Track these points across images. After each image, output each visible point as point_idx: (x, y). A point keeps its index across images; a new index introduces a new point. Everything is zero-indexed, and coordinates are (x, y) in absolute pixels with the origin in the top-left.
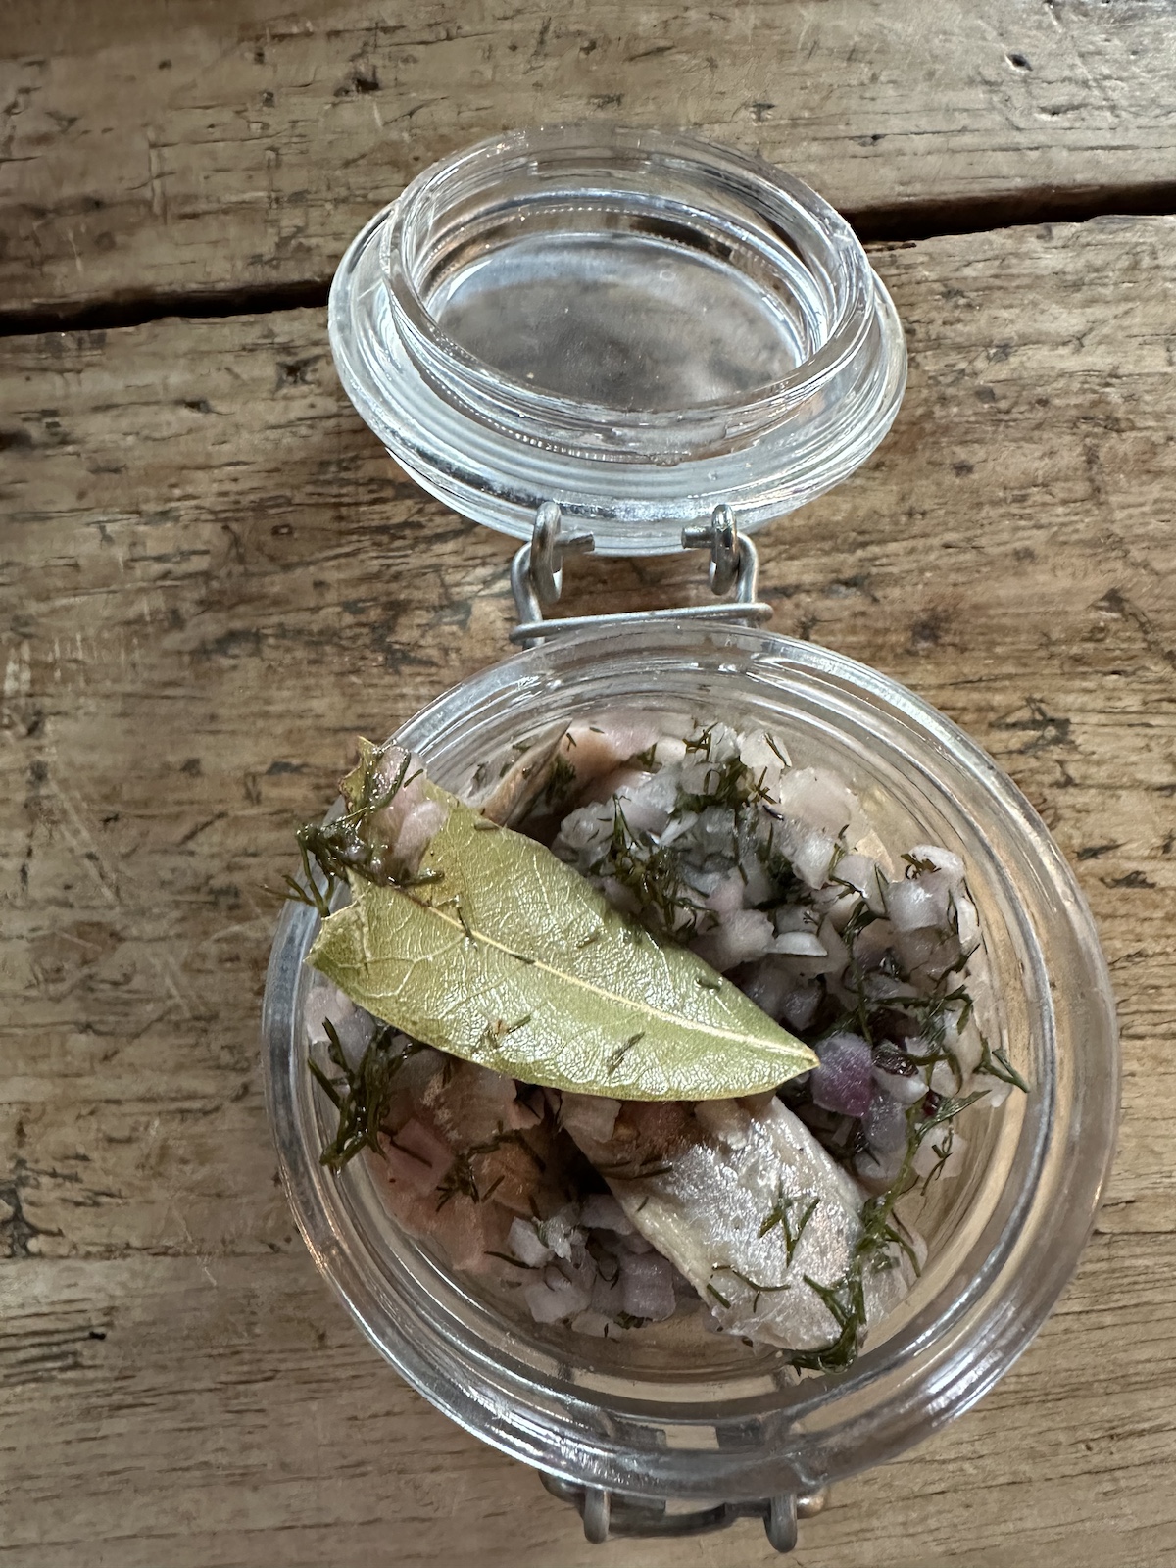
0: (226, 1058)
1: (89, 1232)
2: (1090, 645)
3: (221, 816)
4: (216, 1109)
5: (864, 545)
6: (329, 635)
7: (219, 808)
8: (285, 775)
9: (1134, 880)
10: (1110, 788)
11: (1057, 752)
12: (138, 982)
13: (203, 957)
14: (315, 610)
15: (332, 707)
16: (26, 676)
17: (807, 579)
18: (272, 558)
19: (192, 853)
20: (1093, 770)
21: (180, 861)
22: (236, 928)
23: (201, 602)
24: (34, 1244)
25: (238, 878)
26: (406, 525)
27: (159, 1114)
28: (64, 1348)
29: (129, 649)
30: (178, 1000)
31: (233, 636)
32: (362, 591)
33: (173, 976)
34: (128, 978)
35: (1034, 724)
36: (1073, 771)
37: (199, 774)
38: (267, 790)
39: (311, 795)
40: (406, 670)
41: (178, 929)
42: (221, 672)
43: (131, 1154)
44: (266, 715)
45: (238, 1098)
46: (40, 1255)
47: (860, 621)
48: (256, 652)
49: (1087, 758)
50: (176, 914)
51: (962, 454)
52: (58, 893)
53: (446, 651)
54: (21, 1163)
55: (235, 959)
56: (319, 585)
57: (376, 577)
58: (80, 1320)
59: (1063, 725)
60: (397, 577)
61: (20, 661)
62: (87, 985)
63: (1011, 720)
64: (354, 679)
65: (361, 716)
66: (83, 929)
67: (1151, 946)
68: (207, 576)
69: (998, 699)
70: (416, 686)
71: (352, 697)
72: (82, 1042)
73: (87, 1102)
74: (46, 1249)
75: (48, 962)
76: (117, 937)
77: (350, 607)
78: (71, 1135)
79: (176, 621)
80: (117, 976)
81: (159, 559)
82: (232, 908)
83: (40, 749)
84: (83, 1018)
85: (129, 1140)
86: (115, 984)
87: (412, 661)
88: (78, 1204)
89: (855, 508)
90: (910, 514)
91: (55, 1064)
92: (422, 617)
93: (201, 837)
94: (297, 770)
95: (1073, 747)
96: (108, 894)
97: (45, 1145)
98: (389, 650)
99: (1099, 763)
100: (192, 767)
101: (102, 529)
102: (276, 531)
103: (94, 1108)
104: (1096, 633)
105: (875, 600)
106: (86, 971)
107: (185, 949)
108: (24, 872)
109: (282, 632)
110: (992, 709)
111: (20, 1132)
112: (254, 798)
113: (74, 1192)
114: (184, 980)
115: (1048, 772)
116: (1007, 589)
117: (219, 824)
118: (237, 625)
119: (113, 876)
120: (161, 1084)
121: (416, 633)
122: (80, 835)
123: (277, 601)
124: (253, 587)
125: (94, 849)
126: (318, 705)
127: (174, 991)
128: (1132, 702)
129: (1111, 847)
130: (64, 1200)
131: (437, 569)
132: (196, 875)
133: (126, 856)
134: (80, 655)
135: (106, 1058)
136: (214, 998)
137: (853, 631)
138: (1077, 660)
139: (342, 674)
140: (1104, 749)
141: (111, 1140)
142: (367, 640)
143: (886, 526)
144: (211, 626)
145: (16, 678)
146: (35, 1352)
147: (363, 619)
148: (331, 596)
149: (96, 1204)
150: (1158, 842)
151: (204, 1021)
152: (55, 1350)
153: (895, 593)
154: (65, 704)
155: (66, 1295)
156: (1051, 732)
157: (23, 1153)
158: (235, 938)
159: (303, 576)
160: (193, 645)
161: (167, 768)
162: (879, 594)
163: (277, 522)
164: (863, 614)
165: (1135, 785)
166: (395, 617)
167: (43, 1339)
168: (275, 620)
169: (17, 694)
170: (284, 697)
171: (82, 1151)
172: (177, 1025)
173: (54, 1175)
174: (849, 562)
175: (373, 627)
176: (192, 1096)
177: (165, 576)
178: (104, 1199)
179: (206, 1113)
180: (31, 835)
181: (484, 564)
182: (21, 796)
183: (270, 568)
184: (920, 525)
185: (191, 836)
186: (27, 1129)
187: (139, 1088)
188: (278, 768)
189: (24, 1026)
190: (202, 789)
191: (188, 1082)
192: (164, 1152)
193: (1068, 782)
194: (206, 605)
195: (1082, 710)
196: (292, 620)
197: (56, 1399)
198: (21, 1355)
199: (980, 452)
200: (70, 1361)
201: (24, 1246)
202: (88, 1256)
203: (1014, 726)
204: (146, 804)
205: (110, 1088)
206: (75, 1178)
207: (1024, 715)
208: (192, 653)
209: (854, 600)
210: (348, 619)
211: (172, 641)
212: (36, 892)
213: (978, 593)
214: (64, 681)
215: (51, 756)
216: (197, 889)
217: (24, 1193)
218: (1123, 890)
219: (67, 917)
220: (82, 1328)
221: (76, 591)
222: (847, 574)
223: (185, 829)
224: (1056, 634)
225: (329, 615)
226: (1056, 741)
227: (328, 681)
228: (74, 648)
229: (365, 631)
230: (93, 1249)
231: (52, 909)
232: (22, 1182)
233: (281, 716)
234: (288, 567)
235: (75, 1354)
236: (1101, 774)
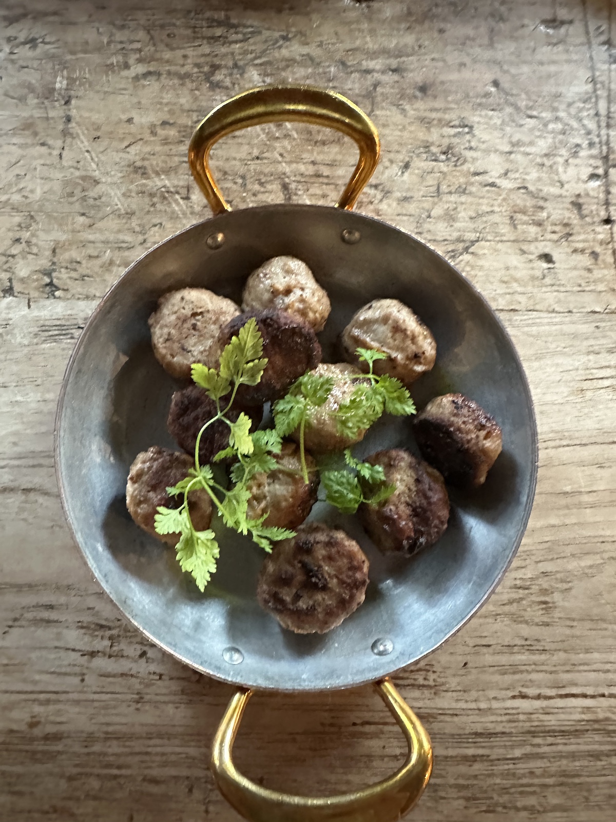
0: (138, 229)
1: (79, 289)
2: (484, 100)
3: (141, 139)
4: (133, 247)
5: (401, 57)
6: (187, 76)
7: (139, 137)
8: (167, 126)
9: (492, 185)
10: (487, 151)
11: (468, 137)
12: (103, 199)
13: (130, 191)
14: (183, 65)
15: (187, 101)
16: (65, 82)
17: (378, 67)
18: (167, 45)
19: (128, 153)
20: (481, 144)
21: (122, 155)
22: (144, 181)
23: (137, 59)
24: (57, 293)
25: (146, 163)
26: (220, 37)
27: (110, 248)
28: (67, 332)
29: (107, 75)
30: (119, 206)
31: (149, 73)
32: (202, 60)
33: (119, 199)
34: (100, 197)
35: (460, 126)
36: (473, 144)
37: (133, 123)
38: (160, 131)
39: (177, 134)
40: (218, 90)
41: (121, 180)
42: (144, 86)
43: (99, 262)
44: (161, 103)
45: (141, 244)
46: (59, 298)
47: (396, 85)
48: (158, 80)
49: (479, 141)
50: (120, 175)
51: (442, 25)
52: (75, 164)
53: (234, 84)
54: (54, 263)
55: (143, 193)
56: (185, 57)
57: (209, 55)
58: (75, 322)
59: (471, 128)
60: (216, 55)
61: (63, 77)
62: (84, 199)
63: (452, 124)
64: (197, 92)
65: (199, 106)
66: (84, 178)
67: (496, 209)
68: (140, 50)
69: (447, 117)
70: (221, 96)
71: (196, 99)
72: (82, 219)
73: (81, 242)
74: (62, 295)
75: (68, 190)
76: (97, 182)
77: (197, 65)
78: (74, 254)
79: (127, 66)
80: (96, 196)
81: (121, 42)
82: (144, 174)
83: (69, 110)
84: (82, 211)
85: (97, 257)
86: (95, 199)
87: (219, 88)
88: (76, 280)
89: (397, 43)
90: (420, 47)
91: (70, 227)
92: (224, 71)
93: (132, 147)
94: (171, 124)
95: (474, 136)
96: (94, 166)
97: (64, 257)
98: (211, 83)
99: (483, 142)
100: (130, 121)
101: (98, 30)
102: (169, 35)
103: (84, 244)
104: (487, 95)
105: (403, 77)
106: (84, 194)
107: (123, 190)
108: (60, 155)
109: (169, 73)
110: (445, 120)
111: (54, 251)
112: (154, 133)
113: (74, 275)
114: (123, 199)
115: (464, 144)
116: (454, 76)
117: (141, 143)
118: (151, 69)
119: (96, 159)
120: (112, 238)
121: (222, 77)
122: (84, 143)
123: (168, 61)
124: (158, 55)
125: (90, 149)
126: (183, 101)
127: (118, 203)
128: (499, 122)
129: (485, 173)
130: (70, 278)
131: (232, 54)
132: (129, 160)
133: (102, 152)
134: (87, 76)
135: (90, 226)
136: (134, 207)
137: (393, 87)
138: (480, 105)
139: (192, 90)
140: (485, 137)
141: (90, 257)
142: (204, 78)
143: (409, 50)
144: (140, 69)
145: (61, 82)
146: (56, 332)
147: (202, 70)
148: (189, 61)
149: (83, 280)
150: (502, 171)
151: (130, 214)
152: (64, 332)
153: (411, 75)
154: (80, 94)
155: (69, 312)
156: (466, 130)
157: (55, 260)
158: (144, 185)
159: (179, 53)
160: (134, 75)
161: (120, 120)
162: (405, 75)
163: (169, 32)
164: (398, 82)
165: (496, 151)
166: (215, 70)
167: (59, 328)
168: (167, 68)
169: (61, 89)
170: (168, 97)
171: (78, 260)
172: (119, 216)
173: (67, 268)
174: (394, 63)
175: (205, 74)
176: (123, 242)
177: (123, 48)
178: (86, 278)
179: (129, 248)
180: (64, 142)
181: (251, 53)
182: (61, 127)
183: (165, 49)
184: (423, 50)
185: (126, 147)
186: (57, 251)
187: (103, 238)
188: (164, 123)
189: (57, 212)
190: (133, 128)
191: (121, 237)
192: (111, 263)
193: (471, 148)
194: (140, 61)
195: (479, 123)
196: (173, 68)
197: (63, 349)
198: (51, 333)
199: (449, 25)
200: (69, 336)
201: (53, 295)
202: (79, 299)
203: (452, 127)
204: (111, 133)
205: (91, 237)
206: (75, 270)
207: (456, 123)
208: (133, 78)
209: (396, 77)
210: (196, 70)
211: (125, 73)
212: (65, 163)
213: (442, 77)
214: (80, 85)
215: (73, 113)
216: (129, 166)
217: (54, 275)
218: (488, 188)
219: (77, 173)
220: (76, 325)
221: (85, 52)
222: (394, 67)
223: (126, 143)
224: (471, 94)
225: (188, 68)
226: (468, 133)
227: (186, 92)
228: (85, 73)
229: (202, 75)
230: (80, 296)
231: (72, 170)
232: (54, 270)
233: (167, 104)
234: (172, 49)
235: (72, 334)
236: (483, 146)
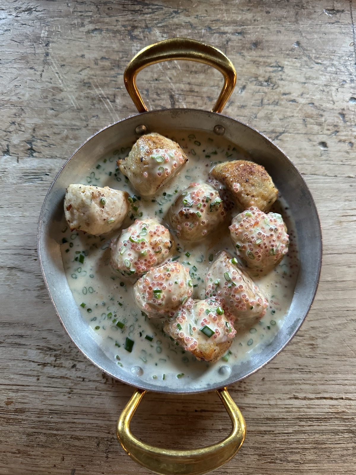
0: (84, 118)
1: (48, 152)
2: (291, 52)
3: (89, 67)
4: (80, 129)
5: (243, 26)
6: (118, 31)
7: (88, 65)
8: (104, 60)
9: (294, 101)
10: (291, 81)
11: (280, 73)
12: (65, 100)
13: (80, 96)
14: (116, 26)
15: (117, 46)
16: (46, 33)
17: (229, 31)
18: (107, 14)
19: (81, 74)
20: (288, 77)
21: (77, 75)
22: (89, 91)
23: (89, 22)
24: (34, 154)
25: (91, 81)
26: (139, 10)
27: (67, 129)
28: (39, 176)
29: (71, 30)
30: (74, 105)
31: (96, 29)
32: (127, 23)
33: (73, 101)
34: (63, 99)
35: (276, 66)
36: (283, 77)
37: (84, 58)
38: (99, 62)
39: (110, 65)
40: (135, 40)
41: (76, 90)
42: (92, 37)
43: (59, 137)
44: (102, 47)
45: (85, 127)
46: (36, 157)
47: (240, 41)
48: (100, 33)
49: (287, 75)
50: (75, 87)
51: (268, 9)
52: (49, 80)
53: (145, 37)
54: (34, 137)
55: (88, 97)
56: (117, 21)
57: (131, 20)
58: (43, 171)
59: (283, 68)
60: (135, 21)
61: (46, 30)
62: (53, 100)
63: (271, 65)
64: (123, 41)
65: (124, 49)
66: (53, 88)
67: (296, 115)
68: (91, 17)
69: (269, 61)
70: (137, 44)
71: (122, 45)
72: (51, 112)
73: (50, 125)
74: (37, 156)
75: (45, 95)
76: (61, 91)
77: (124, 26)
78: (46, 132)
79: (83, 25)
80: (60, 99)
81: (80, 12)
82: (89, 87)
83: (48, 49)
84: (51, 107)
85: (59, 134)
86: (60, 100)
87: (137, 39)
88: (46, 146)
89: (242, 18)
90: (255, 20)
91: (44, 116)
92: (140, 30)
93: (83, 71)
94: (107, 59)
95: (284, 72)
96: (60, 81)
97: (40, 133)
98: (132, 36)
99: (289, 76)
100: (83, 56)
101: (68, 4)
102: (108, 9)
103: (51, 126)
104: (292, 50)
105: (244, 37)
106: (54, 97)
107: (77, 94)
108: (41, 75)
109: (107, 30)
110: (267, 62)
111: (34, 130)
112: (96, 64)
113: (45, 143)
114: (76, 101)
115: (278, 77)
116: (274, 38)
117: (88, 69)
118: (97, 27)
119: (62, 78)
120: (68, 122)
121: (138, 33)
122: (55, 68)
123: (107, 23)
124: (101, 20)
125: (58, 72)
126: (114, 46)
127: (73, 103)
128: (299, 65)
129: (289, 94)
130: (43, 145)
131: (145, 20)
132: (81, 79)
133: (65, 74)
134: (60, 30)
135: (56, 116)
136: (82, 105)
137: (238, 43)
138: (288, 55)
139: (120, 40)
140: (291, 73)
141: (55, 133)
142: (127, 34)
143: (249, 22)
144: (91, 27)
145: (44, 34)
146: (32, 177)
147: (126, 29)
148: (120, 23)
149: (50, 147)
150: (300, 94)
151: (79, 110)
152: (37, 177)
153: (249, 36)
154: (55, 40)
155: (41, 165)
156: (280, 69)
157: (34, 135)
158: (89, 93)
159: (114, 18)
160: (86, 30)
161: (77, 55)
162: (245, 36)
163: (109, 7)
164: (241, 40)
165: (297, 81)
166: (134, 29)
167: (35, 174)
168: (106, 27)
169: (44, 37)
170: (106, 43)
171: (48, 135)
172: (73, 110)
173: (41, 140)
174: (239, 29)
175: (128, 31)
176: (75, 125)
177: (81, 15)
178: (52, 146)
179: (77, 129)
180: (44, 67)
181: (156, 20)
182: (42, 59)
183: (106, 16)
184: (256, 23)
185: (80, 71)
186: (36, 129)
187: (62, 123)
188: (103, 58)
189: (38, 108)
190: (84, 61)
191: (74, 122)
192: (67, 137)
193: (282, 79)
194: (90, 22)
195: (287, 65)
196: (109, 27)
197: (36, 187)
198: (29, 177)
199: (272, 10)
200: (40, 179)
201: (32, 155)
202: (47, 158)
203: (272, 67)
204: (71, 63)
205: (56, 122)
206: (46, 141)
207: (274, 64)
208: (86, 32)
209: (240, 37)
210: (123, 28)
211: (82, 29)
212: (43, 79)
213: (266, 38)
214: (55, 35)
215: (50, 51)
216: (81, 82)
217: (33, 143)
218: (291, 103)
219: (50, 85)
220: (44, 173)
221: (60, 17)
222: (239, 31)
223: (80, 69)
224: (283, 49)
225: (119, 27)
226: (281, 71)
227: (116, 41)
228: (58, 28)
229: (127, 31)
230: (48, 156)
231: (47, 83)
232: (33, 141)
233: (105, 47)
234: (110, 17)
235: (42, 178)
236: (289, 79)
